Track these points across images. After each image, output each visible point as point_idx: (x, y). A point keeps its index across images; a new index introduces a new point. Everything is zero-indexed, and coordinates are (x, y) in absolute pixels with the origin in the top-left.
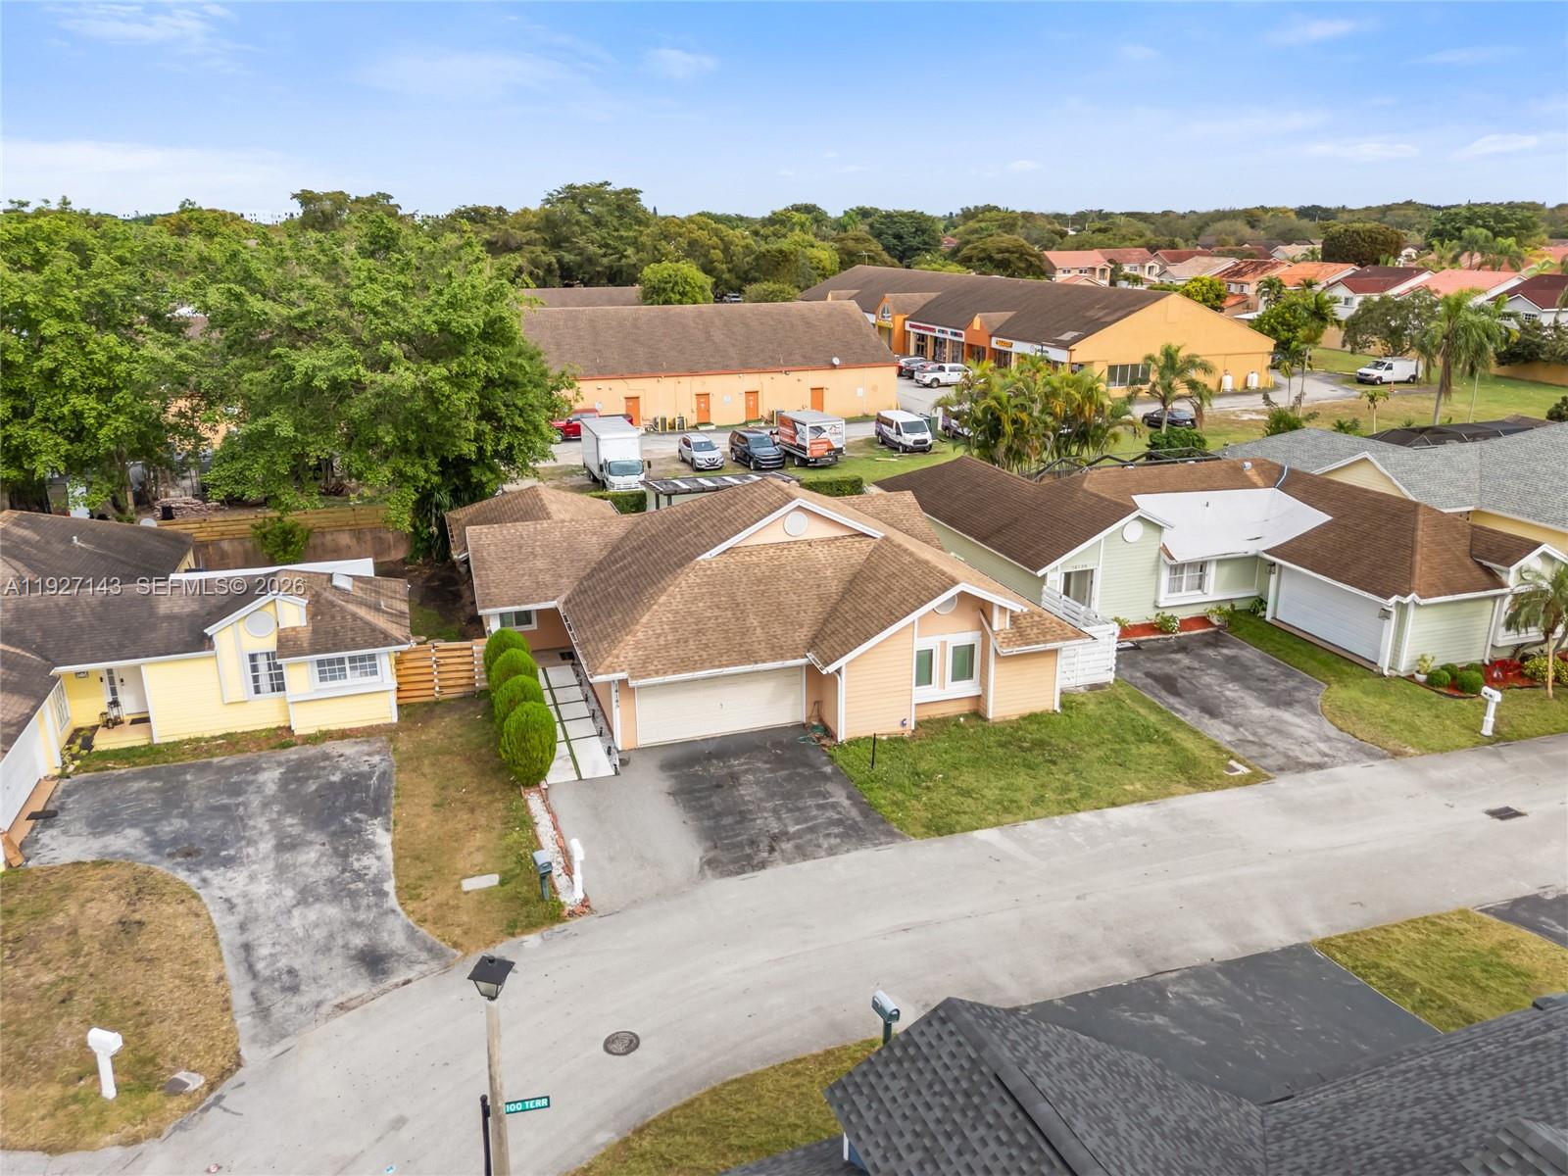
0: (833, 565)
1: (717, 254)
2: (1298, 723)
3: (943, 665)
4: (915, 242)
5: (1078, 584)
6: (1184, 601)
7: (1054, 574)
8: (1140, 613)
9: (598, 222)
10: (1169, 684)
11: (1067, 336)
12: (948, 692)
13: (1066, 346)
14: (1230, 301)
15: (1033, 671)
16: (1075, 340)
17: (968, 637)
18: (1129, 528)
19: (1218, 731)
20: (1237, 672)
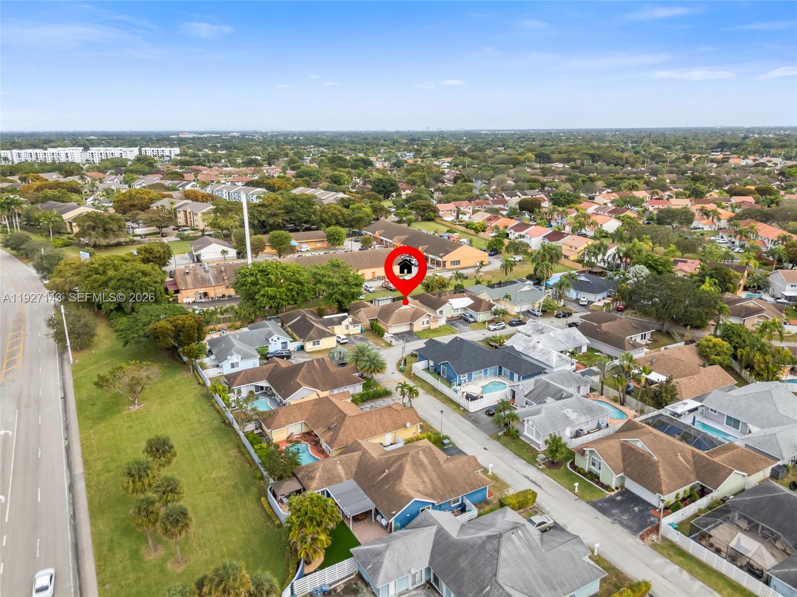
0: (411, 311)
1: (340, 217)
2: (466, 328)
3: (425, 323)
4: (390, 189)
5: (441, 312)
6: (455, 314)
7: (438, 311)
8: (450, 316)
9: (302, 206)
10: (452, 324)
11: (441, 255)
12: (426, 326)
13: (441, 257)
14: (488, 229)
15: (436, 323)
16: (443, 256)
17: (428, 319)
18: (447, 304)
19: (457, 329)
20: (461, 323)
